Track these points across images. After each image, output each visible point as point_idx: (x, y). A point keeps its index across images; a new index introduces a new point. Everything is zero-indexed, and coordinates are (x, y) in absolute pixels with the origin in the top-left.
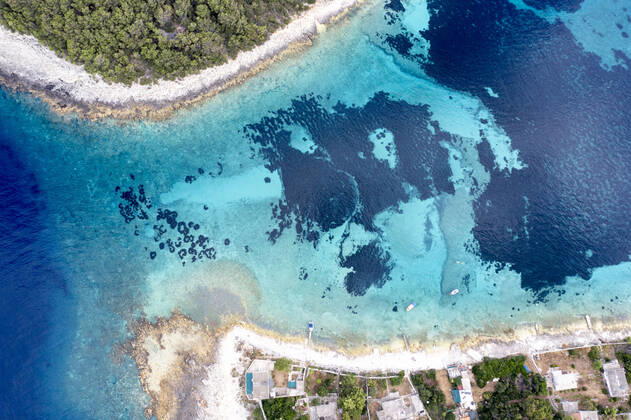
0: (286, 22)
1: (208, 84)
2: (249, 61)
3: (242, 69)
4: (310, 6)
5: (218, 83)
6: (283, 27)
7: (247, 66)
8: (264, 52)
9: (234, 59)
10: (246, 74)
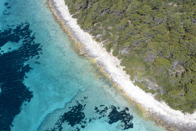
0: (98, 40)
1: (58, 9)
2: (70, 24)
3: (66, 21)
4: (111, 53)
5: (59, 12)
6: (93, 38)
7: (67, 24)
8: (76, 31)
9: (72, 17)
10: (63, 23)
